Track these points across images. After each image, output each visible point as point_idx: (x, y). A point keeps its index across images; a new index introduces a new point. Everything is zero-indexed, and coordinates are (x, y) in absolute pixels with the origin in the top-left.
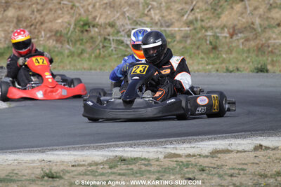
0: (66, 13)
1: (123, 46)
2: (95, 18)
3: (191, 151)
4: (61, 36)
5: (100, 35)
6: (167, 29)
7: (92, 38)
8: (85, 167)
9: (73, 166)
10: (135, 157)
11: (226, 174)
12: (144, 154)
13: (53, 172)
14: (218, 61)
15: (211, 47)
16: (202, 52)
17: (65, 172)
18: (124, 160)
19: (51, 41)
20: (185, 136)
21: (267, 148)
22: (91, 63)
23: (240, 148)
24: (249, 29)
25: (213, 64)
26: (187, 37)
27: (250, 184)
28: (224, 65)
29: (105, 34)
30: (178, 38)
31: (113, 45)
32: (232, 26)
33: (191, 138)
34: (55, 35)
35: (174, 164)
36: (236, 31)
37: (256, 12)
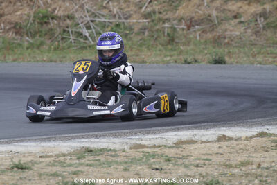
0: (25, 5)
1: (81, 38)
2: (54, 10)
3: (156, 142)
4: (20, 28)
5: (60, 27)
6: (125, 21)
7: (51, 30)
8: (53, 159)
9: (40, 157)
10: (102, 147)
11: (191, 164)
12: (110, 145)
13: (22, 162)
14: (175, 52)
15: (168, 38)
16: (160, 44)
17: (34, 163)
18: (91, 151)
19: (11, 33)
20: (149, 127)
21: (230, 139)
22: (50, 55)
23: (204, 139)
24: (205, 20)
25: (171, 56)
26: (145, 29)
27: (216, 174)
28: (181, 57)
29: (64, 25)
30: (136, 30)
31: (72, 37)
32: (189, 18)
33: (154, 128)
34: (14, 27)
35: (141, 155)
36: (193, 23)
37: (213, 4)
